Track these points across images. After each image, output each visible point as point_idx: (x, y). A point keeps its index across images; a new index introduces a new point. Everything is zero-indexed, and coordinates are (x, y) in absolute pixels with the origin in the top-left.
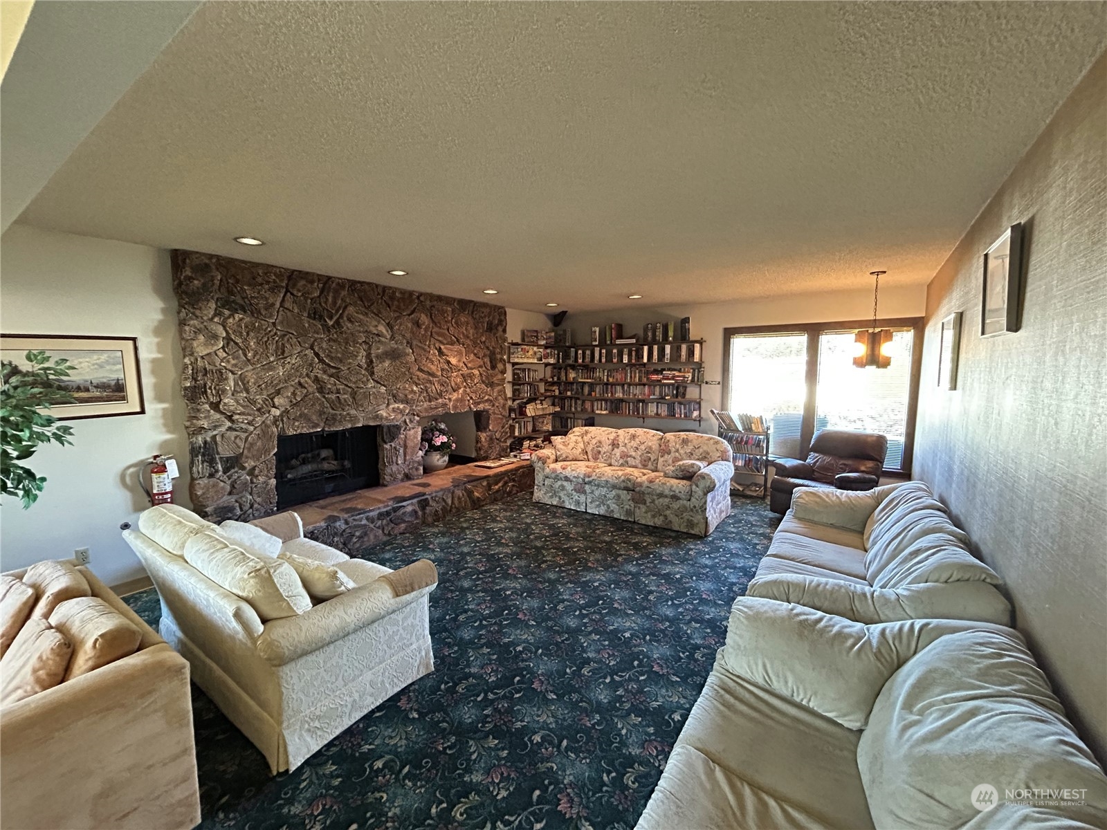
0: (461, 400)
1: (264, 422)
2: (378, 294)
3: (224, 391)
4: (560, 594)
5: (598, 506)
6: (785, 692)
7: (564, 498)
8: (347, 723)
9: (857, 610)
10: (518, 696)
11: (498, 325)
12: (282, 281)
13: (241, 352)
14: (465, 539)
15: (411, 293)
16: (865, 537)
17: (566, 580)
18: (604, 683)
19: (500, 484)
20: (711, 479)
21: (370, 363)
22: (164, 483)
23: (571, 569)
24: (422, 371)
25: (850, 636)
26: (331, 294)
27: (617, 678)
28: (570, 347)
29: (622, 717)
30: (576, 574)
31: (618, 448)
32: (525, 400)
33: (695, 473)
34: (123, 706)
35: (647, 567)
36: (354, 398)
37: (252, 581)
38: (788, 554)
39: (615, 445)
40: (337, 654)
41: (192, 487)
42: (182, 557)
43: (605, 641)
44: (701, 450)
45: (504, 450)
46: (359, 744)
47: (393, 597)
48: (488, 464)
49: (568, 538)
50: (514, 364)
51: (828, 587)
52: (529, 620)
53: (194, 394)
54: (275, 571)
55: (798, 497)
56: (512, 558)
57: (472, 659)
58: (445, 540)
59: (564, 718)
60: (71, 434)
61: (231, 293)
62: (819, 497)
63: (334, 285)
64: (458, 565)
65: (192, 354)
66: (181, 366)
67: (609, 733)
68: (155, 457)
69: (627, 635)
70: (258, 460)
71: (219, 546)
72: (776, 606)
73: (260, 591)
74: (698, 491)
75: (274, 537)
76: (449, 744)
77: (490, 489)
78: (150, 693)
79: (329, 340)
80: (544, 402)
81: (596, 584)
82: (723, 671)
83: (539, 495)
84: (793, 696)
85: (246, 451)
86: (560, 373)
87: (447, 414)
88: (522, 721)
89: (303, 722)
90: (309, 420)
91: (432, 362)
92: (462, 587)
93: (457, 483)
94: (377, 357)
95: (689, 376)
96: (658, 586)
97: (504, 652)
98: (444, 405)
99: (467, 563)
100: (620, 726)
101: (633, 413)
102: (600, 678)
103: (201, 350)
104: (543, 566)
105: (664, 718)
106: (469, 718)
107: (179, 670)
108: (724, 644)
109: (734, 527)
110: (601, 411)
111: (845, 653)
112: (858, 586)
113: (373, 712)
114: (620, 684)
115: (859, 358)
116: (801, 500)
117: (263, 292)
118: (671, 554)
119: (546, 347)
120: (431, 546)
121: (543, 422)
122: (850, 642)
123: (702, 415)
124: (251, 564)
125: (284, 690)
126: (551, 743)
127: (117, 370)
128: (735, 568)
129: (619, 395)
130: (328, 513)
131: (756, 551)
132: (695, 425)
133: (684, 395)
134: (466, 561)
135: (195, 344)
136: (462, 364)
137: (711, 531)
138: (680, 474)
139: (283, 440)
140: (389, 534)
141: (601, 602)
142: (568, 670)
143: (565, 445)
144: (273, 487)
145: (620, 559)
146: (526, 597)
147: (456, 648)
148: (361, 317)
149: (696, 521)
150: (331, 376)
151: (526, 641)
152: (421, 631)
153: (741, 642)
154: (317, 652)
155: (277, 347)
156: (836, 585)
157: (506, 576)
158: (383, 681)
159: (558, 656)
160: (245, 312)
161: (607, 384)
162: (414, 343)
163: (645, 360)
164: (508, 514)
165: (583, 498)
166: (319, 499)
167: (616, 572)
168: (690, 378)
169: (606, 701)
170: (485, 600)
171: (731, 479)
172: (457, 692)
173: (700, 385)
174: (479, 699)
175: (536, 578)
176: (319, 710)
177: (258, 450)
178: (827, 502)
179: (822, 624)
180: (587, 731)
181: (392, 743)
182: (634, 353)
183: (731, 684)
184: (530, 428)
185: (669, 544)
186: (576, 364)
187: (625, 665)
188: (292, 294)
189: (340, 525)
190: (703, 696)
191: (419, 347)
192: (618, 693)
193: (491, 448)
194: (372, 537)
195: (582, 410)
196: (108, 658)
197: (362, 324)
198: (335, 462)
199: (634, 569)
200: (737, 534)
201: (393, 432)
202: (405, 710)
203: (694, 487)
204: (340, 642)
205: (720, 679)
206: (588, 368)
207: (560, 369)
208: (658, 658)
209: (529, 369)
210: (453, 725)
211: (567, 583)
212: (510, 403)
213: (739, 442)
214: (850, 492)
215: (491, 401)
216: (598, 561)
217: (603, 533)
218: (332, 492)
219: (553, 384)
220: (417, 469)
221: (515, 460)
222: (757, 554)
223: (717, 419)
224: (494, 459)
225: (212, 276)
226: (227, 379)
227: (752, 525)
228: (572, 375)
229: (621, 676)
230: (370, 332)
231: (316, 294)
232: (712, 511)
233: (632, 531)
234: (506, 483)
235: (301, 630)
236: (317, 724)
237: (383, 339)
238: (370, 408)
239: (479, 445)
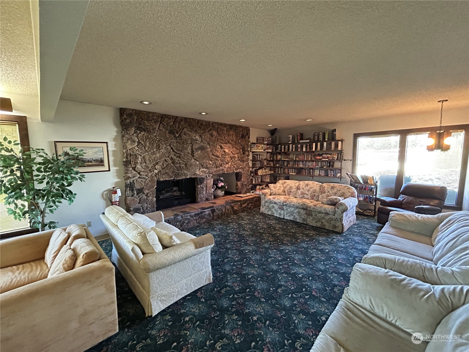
0: (230, 168)
1: (151, 175)
2: (196, 123)
3: (137, 163)
4: (270, 254)
5: (290, 216)
6: (383, 315)
7: (274, 211)
8: (176, 299)
9: (427, 277)
10: (248, 298)
11: (246, 135)
12: (158, 118)
13: (143, 147)
14: (230, 227)
15: (209, 122)
16: (433, 239)
17: (273, 248)
18: (288, 297)
19: (246, 204)
20: (345, 205)
21: (193, 152)
22: (116, 198)
23: (276, 243)
24: (214, 155)
25: (421, 290)
26: (177, 124)
27: (294, 296)
28: (278, 144)
29: (295, 314)
30: (277, 246)
31: (300, 190)
32: (257, 168)
33: (337, 202)
34: (90, 281)
35: (312, 245)
36: (186, 166)
37: (139, 237)
38: (386, 244)
39: (298, 188)
40: (172, 271)
41: (125, 200)
42: (117, 226)
43: (289, 277)
44: (341, 192)
45: (248, 190)
46: (180, 309)
47: (195, 249)
48: (241, 195)
49: (275, 229)
50: (253, 152)
51: (409, 263)
52: (255, 264)
53: (127, 164)
54: (148, 234)
55: (393, 216)
56: (249, 237)
57: (229, 279)
58: (222, 227)
59: (268, 311)
60: (85, 178)
61: (140, 124)
62: (405, 217)
63: (179, 120)
64: (226, 238)
65: (126, 148)
66: (122, 153)
67: (289, 322)
68: (114, 188)
69: (300, 276)
70: (149, 190)
71: (129, 222)
72: (378, 270)
73: (141, 241)
74: (339, 211)
75: (153, 221)
76: (216, 315)
77: (241, 206)
78: (100, 277)
79: (177, 142)
80: (266, 169)
81: (287, 251)
82: (347, 299)
83: (263, 209)
84: (386, 317)
85: (145, 187)
86: (274, 156)
87: (224, 174)
88: (249, 309)
89: (158, 297)
90: (169, 175)
91: (218, 151)
92: (227, 247)
93: (227, 203)
94: (196, 149)
95: (336, 157)
96: (317, 255)
97: (243, 277)
98: (223, 170)
99: (230, 237)
100: (294, 318)
101: (308, 174)
102: (287, 294)
103: (129, 147)
104: (263, 241)
105: (316, 318)
106: (226, 304)
107: (111, 269)
108: (348, 286)
109: (357, 229)
110: (292, 173)
111: (418, 299)
112: (427, 264)
113: (186, 296)
114: (296, 299)
115: (430, 146)
116: (394, 218)
117: (151, 124)
118: (324, 240)
119: (268, 145)
120: (215, 229)
121: (266, 178)
122: (422, 293)
123: (342, 176)
124: (139, 230)
125: (151, 283)
126: (261, 321)
127: (101, 155)
128: (357, 249)
129: (301, 166)
130: (175, 213)
131: (369, 242)
132: (339, 180)
133: (333, 165)
134: (229, 236)
135: (127, 144)
136: (230, 152)
137: (345, 231)
138: (329, 203)
139: (159, 182)
140: (199, 223)
141: (288, 259)
142: (271, 289)
143: (275, 188)
144: (155, 201)
145: (299, 240)
146: (254, 254)
147: (222, 273)
148: (189, 133)
149: (337, 225)
150: (177, 157)
151: (253, 274)
152: (207, 264)
153: (357, 286)
154: (164, 269)
155: (157, 145)
156: (414, 262)
157: (246, 244)
158: (190, 284)
159: (267, 282)
160: (145, 131)
161: (295, 161)
162: (211, 143)
163: (314, 149)
164: (249, 217)
165: (282, 212)
166: (172, 207)
167: (297, 247)
168: (336, 158)
169: (288, 305)
170: (236, 254)
171: (357, 206)
172: (222, 292)
173: (341, 161)
174: (231, 297)
175: (259, 246)
176: (164, 292)
177: (149, 187)
178: (410, 219)
179: (405, 282)
180: (278, 319)
181: (193, 311)
182: (308, 147)
183: (352, 307)
184: (260, 181)
185: (323, 235)
186: (281, 152)
187: (299, 290)
188: (163, 124)
189: (179, 218)
190: (336, 311)
191: (213, 145)
192: (294, 302)
193: (242, 188)
194: (192, 223)
195: (284, 173)
196: (87, 262)
197: (189, 136)
198: (179, 192)
199: (305, 246)
200: (359, 233)
201: (202, 180)
202: (199, 297)
203: (336, 209)
204: (173, 265)
205: (346, 303)
206: (286, 154)
207: (274, 154)
208: (315, 288)
209: (260, 155)
210: (219, 306)
211: (273, 249)
212: (251, 169)
213: (361, 189)
214: (424, 215)
215: (243, 168)
216: (288, 241)
217: (291, 229)
218: (178, 204)
219: (270, 161)
220: (211, 196)
221: (252, 194)
222: (370, 243)
223: (350, 177)
224: (244, 193)
225: (134, 118)
226: (138, 158)
227: (367, 229)
228: (279, 157)
229: (296, 295)
230: (192, 139)
231: (172, 124)
232: (346, 221)
233: (305, 228)
234: (248, 204)
235: (157, 259)
236: (163, 298)
237: (198, 142)
238: (192, 170)
239: (237, 187)
